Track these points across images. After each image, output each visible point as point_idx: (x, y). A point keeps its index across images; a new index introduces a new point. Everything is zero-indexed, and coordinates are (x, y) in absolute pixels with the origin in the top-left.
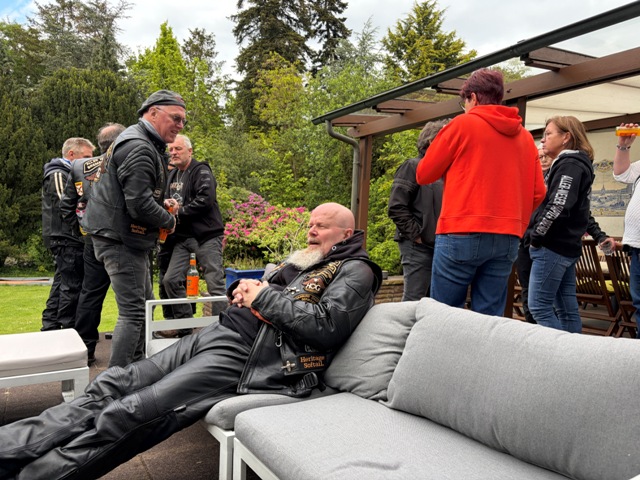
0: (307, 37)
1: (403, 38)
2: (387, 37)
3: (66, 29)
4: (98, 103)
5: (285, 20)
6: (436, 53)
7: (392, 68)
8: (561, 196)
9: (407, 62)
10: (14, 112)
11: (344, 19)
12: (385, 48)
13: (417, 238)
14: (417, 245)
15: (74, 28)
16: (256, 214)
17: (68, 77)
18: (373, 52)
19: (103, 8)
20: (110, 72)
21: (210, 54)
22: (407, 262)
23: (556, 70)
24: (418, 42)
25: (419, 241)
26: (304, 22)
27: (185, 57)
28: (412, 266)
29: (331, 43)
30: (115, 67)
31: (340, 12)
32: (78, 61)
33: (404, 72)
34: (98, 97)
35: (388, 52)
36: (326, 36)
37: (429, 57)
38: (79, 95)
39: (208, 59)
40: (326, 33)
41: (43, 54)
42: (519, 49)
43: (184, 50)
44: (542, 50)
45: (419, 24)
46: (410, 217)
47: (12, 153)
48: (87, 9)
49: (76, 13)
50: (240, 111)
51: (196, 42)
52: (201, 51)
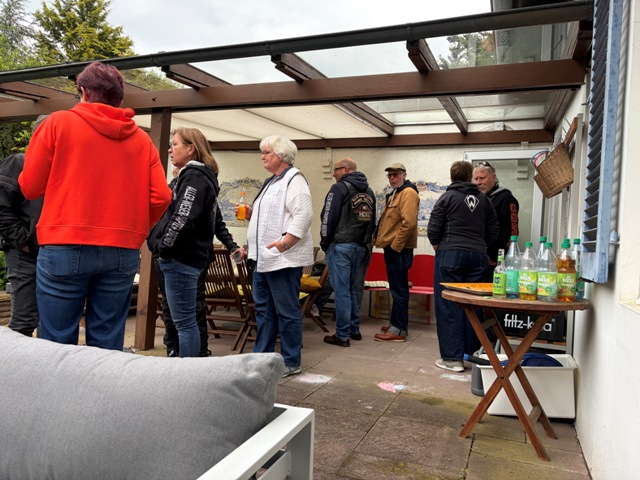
1: (61, 18)
2: (42, 11)
6: (100, 44)
7: (46, 48)
8: (185, 208)
9: (66, 46)
12: (39, 22)
13: (23, 245)
14: (25, 254)
18: (22, 23)
22: (14, 275)
23: (196, 88)
24: (80, 28)
25: (26, 249)
28: (19, 279)
33: (61, 56)
35: (42, 29)
37: (92, 47)
42: (160, 59)
44: (182, 66)
45: (81, 7)
46: (16, 221)
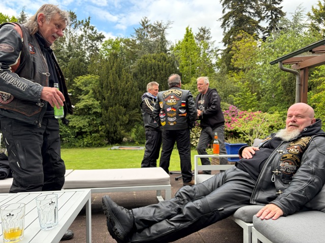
0: (259, 21)
3: (145, 38)
4: (159, 68)
5: (247, 14)
10: (126, 76)
11: (281, 7)
12: (310, 18)
15: (149, 37)
16: (233, 116)
17: (147, 58)
19: (160, 26)
20: (163, 53)
21: (208, 38)
26: (258, 13)
27: (196, 41)
29: (274, 21)
30: (166, 51)
31: (279, 4)
32: (150, 51)
34: (158, 65)
35: (311, 20)
36: (271, 18)
38: (151, 66)
39: (207, 41)
40: (271, 17)
41: (137, 50)
43: (196, 38)
47: (126, 93)
48: (154, 27)
49: (150, 30)
50: (224, 64)
51: (202, 34)
52: (204, 38)
